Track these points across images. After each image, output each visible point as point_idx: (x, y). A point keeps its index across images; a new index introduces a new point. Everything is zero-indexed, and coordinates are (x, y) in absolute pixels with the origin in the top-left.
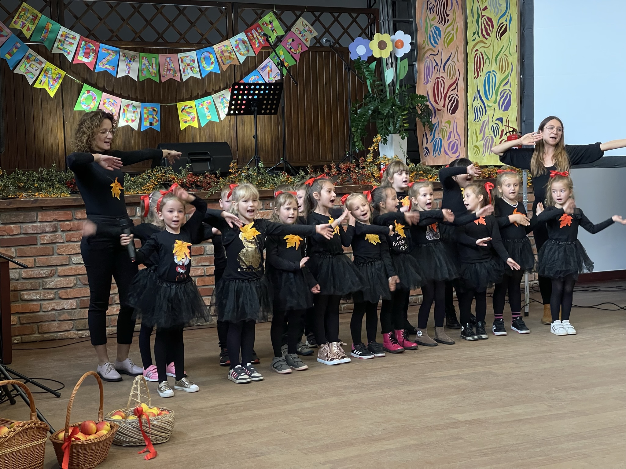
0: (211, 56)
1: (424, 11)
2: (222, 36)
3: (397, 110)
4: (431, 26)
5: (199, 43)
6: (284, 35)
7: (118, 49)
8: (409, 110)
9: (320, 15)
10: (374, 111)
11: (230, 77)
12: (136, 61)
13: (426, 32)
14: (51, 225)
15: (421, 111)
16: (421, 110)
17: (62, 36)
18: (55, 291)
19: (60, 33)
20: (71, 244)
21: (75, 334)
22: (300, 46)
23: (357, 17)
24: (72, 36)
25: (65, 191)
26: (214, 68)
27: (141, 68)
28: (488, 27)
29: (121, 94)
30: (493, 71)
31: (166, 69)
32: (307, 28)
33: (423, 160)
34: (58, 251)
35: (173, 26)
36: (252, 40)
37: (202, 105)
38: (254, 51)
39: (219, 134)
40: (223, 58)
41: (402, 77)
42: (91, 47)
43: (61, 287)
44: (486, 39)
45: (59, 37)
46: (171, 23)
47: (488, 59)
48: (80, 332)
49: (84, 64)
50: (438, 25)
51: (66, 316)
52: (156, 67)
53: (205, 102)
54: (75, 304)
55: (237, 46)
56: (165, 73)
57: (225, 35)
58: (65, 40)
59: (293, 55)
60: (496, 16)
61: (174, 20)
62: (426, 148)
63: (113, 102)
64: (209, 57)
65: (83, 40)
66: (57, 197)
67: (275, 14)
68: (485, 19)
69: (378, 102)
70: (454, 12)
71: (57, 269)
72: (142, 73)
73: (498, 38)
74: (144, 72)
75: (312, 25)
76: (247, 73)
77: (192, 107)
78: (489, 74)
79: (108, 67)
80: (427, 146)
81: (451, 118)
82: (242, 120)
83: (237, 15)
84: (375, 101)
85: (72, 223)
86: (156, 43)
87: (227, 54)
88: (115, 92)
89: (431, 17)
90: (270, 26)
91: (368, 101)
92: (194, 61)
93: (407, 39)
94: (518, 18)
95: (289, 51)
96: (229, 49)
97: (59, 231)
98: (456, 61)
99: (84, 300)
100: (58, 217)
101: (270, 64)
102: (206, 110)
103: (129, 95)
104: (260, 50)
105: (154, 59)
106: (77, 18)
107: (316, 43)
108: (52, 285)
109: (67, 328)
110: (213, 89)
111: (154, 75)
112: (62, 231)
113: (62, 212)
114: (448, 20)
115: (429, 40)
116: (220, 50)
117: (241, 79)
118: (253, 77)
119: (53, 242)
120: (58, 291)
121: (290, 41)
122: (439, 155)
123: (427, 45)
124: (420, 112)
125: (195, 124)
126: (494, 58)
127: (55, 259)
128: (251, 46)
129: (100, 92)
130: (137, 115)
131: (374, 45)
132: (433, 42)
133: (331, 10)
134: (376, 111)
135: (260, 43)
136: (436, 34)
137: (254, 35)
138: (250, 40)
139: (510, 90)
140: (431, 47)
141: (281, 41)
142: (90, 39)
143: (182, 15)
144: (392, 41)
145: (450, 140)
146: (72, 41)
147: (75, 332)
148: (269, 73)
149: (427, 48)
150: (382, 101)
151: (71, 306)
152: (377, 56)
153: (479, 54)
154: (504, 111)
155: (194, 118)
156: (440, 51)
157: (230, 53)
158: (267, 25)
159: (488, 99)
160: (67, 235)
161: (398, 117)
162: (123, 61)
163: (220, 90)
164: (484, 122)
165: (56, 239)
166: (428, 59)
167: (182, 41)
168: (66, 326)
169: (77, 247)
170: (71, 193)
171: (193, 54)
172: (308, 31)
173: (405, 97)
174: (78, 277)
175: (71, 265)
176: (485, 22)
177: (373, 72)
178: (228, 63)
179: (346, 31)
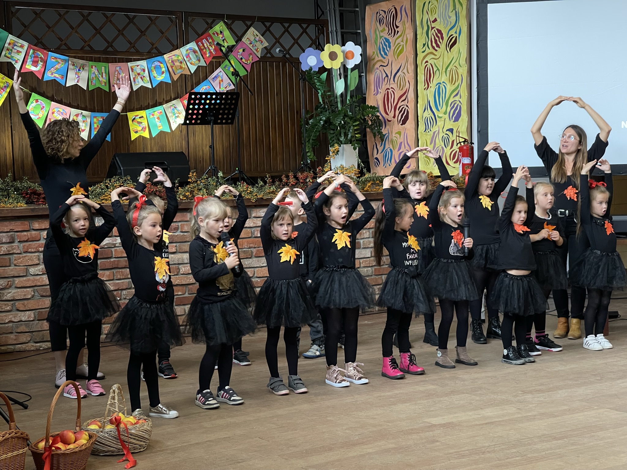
0: (162, 65)
1: (373, 23)
2: (173, 45)
3: (349, 120)
4: (381, 37)
5: (149, 52)
6: (235, 45)
7: (67, 58)
8: (360, 121)
9: (270, 26)
10: (325, 122)
11: (181, 86)
12: (86, 70)
13: (376, 43)
14: (7, 235)
15: (372, 122)
16: (371, 120)
17: (9, 44)
18: (12, 303)
19: (8, 41)
20: (28, 254)
21: (33, 346)
22: (251, 56)
23: (307, 27)
24: (20, 45)
25: (21, 202)
26: (165, 78)
27: (91, 77)
28: (437, 38)
29: (70, 103)
30: (443, 82)
31: (116, 78)
32: (257, 38)
33: (373, 170)
34: (15, 262)
35: (123, 34)
36: (202, 50)
37: (153, 115)
38: (205, 61)
39: (170, 144)
40: (173, 68)
41: (352, 87)
42: (40, 55)
43: (19, 298)
44: (436, 50)
45: (6, 45)
46: (121, 32)
47: (438, 71)
48: (38, 344)
49: (32, 73)
50: (387, 37)
51: (23, 328)
52: (106, 76)
53: (156, 112)
54: (32, 316)
55: (188, 56)
56: (115, 82)
57: (175, 44)
58: (13, 48)
59: (244, 65)
60: (445, 28)
61: (124, 29)
62: (377, 159)
63: (62, 111)
64: (160, 66)
65: (31, 48)
66: (14, 207)
67: (226, 23)
68: (435, 30)
69: (330, 113)
70: (404, 24)
71: (14, 281)
72: (92, 82)
73: (448, 50)
74: (94, 82)
75: (262, 35)
76: (198, 83)
77: (142, 117)
78: (439, 86)
79: (57, 75)
80: (378, 156)
81: (401, 128)
82: (193, 130)
83: (187, 24)
84: (326, 111)
85: (29, 233)
86: (105, 52)
87: (177, 64)
88: (63, 101)
89: (381, 28)
90: (221, 36)
91: (320, 112)
92: (144, 70)
93: (357, 50)
94: (467, 31)
95: (240, 61)
96: (180, 58)
97: (16, 242)
98: (406, 72)
99: (42, 312)
100: (15, 227)
101: (221, 74)
102: (157, 120)
103: (78, 105)
104: (210, 59)
105: (103, 68)
106: (25, 26)
107: (267, 54)
108: (9, 296)
109: (24, 340)
110: (164, 99)
111: (103, 84)
112: (19, 242)
113: (18, 223)
114: (398, 32)
115: (378, 51)
116: (171, 59)
117: (193, 89)
118: (205, 87)
119: (10, 252)
120: (15, 303)
121: (241, 51)
122: (390, 165)
123: (376, 56)
124: (370, 123)
125: (146, 134)
126: (444, 70)
127: (12, 270)
128: (202, 55)
129: (48, 101)
130: (86, 125)
131: (325, 55)
132: (383, 53)
133: (282, 21)
134: (328, 121)
135: (210, 52)
136: (386, 45)
137: (205, 45)
138: (201, 50)
139: (460, 102)
140: (381, 58)
141: (232, 51)
142: (38, 47)
143: (131, 24)
144: (343, 52)
145: (401, 151)
146: (20, 49)
147: (33, 344)
148: (220, 83)
149: (377, 59)
150: (333, 111)
151: (28, 318)
152: (328, 66)
153: (429, 66)
154: (454, 122)
155: (145, 128)
156: (390, 62)
157: (181, 62)
158: (218, 35)
159: (438, 110)
160: (24, 246)
161: (350, 127)
162: (72, 69)
163: (170, 100)
164: (434, 133)
165: (13, 250)
166: (378, 71)
167: (133, 50)
168: (24, 338)
169: (34, 257)
170: (27, 203)
171: (143, 63)
172: (259, 41)
173: (355, 108)
174: (36, 288)
175: (28, 276)
176: (434, 34)
177: (325, 83)
178: (179, 72)
179: (296, 42)
